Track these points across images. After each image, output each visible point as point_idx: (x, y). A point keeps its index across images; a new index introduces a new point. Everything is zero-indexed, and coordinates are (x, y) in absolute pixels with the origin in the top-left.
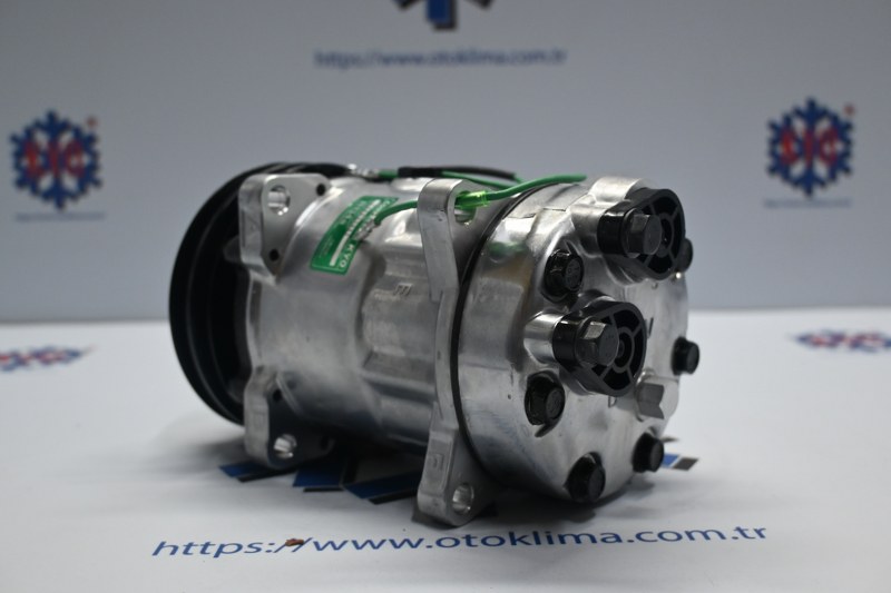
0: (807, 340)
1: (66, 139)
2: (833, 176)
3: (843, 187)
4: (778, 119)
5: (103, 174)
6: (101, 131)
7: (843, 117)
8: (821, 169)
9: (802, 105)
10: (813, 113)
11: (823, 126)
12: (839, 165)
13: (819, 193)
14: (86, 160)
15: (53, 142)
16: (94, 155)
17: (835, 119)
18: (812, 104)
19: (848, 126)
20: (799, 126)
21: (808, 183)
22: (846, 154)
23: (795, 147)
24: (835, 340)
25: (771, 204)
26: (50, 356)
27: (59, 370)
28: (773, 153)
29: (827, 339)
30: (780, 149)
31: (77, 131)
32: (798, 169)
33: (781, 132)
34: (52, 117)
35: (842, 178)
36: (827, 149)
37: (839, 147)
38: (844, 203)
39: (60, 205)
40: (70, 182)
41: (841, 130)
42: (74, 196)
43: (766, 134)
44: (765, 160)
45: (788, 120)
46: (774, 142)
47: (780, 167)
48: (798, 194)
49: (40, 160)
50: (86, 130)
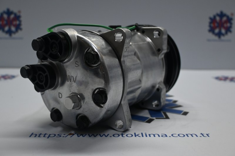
0: (218, 78)
1: (12, 16)
2: (226, 33)
3: (229, 36)
4: (212, 16)
5: (23, 27)
6: (22, 14)
7: (230, 16)
8: (223, 31)
9: (219, 12)
10: (222, 15)
11: (224, 19)
12: (228, 30)
13: (222, 38)
14: (18, 22)
15: (9, 17)
16: (20, 21)
17: (228, 17)
18: (222, 12)
19: (231, 19)
20: (218, 19)
21: (219, 35)
22: (231, 27)
23: (216, 25)
24: (225, 79)
25: (209, 40)
26: (7, 77)
27: (9, 81)
28: (210, 26)
29: (223, 78)
30: (212, 25)
31: (15, 14)
32: (217, 31)
33: (213, 20)
34: (8, 10)
35: (229, 34)
36: (225, 25)
37: (229, 25)
38: (229, 41)
39: (10, 35)
40: (13, 29)
41: (229, 20)
42: (14, 33)
43: (208, 21)
44: (208, 28)
45: (215, 17)
46: (210, 23)
47: (212, 30)
48: (216, 38)
49: (5, 22)
50: (18, 14)
